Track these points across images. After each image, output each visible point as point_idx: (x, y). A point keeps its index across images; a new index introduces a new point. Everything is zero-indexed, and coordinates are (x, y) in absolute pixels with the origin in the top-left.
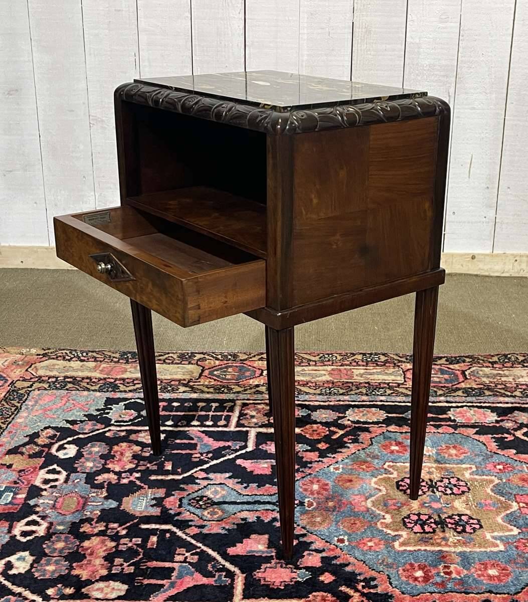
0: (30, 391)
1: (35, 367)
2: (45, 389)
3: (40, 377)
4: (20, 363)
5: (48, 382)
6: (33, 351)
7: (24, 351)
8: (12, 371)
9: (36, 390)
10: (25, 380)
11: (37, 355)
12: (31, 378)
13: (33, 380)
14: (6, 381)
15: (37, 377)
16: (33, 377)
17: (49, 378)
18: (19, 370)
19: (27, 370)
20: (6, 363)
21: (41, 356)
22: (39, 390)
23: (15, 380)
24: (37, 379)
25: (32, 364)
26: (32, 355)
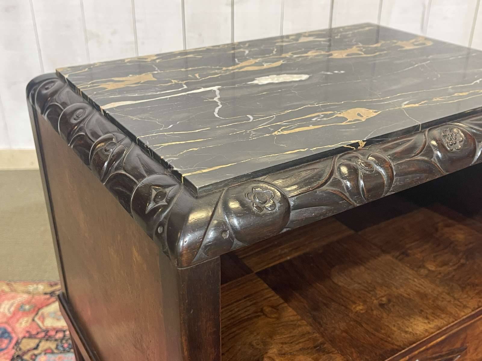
0: (36, 356)
1: (42, 314)
2: (52, 353)
3: (47, 331)
4: (27, 307)
5: (56, 340)
6: (41, 288)
7: (31, 288)
8: (18, 320)
9: (43, 355)
10: (31, 337)
11: (46, 294)
12: (38, 333)
13: (40, 336)
14: (11, 339)
15: (44, 331)
16: (39, 330)
17: (57, 332)
18: (26, 319)
19: (33, 320)
20: (12, 309)
21: (48, 296)
22: (45, 354)
23: (21, 336)
24: (43, 334)
25: (39, 309)
26: (39, 294)
